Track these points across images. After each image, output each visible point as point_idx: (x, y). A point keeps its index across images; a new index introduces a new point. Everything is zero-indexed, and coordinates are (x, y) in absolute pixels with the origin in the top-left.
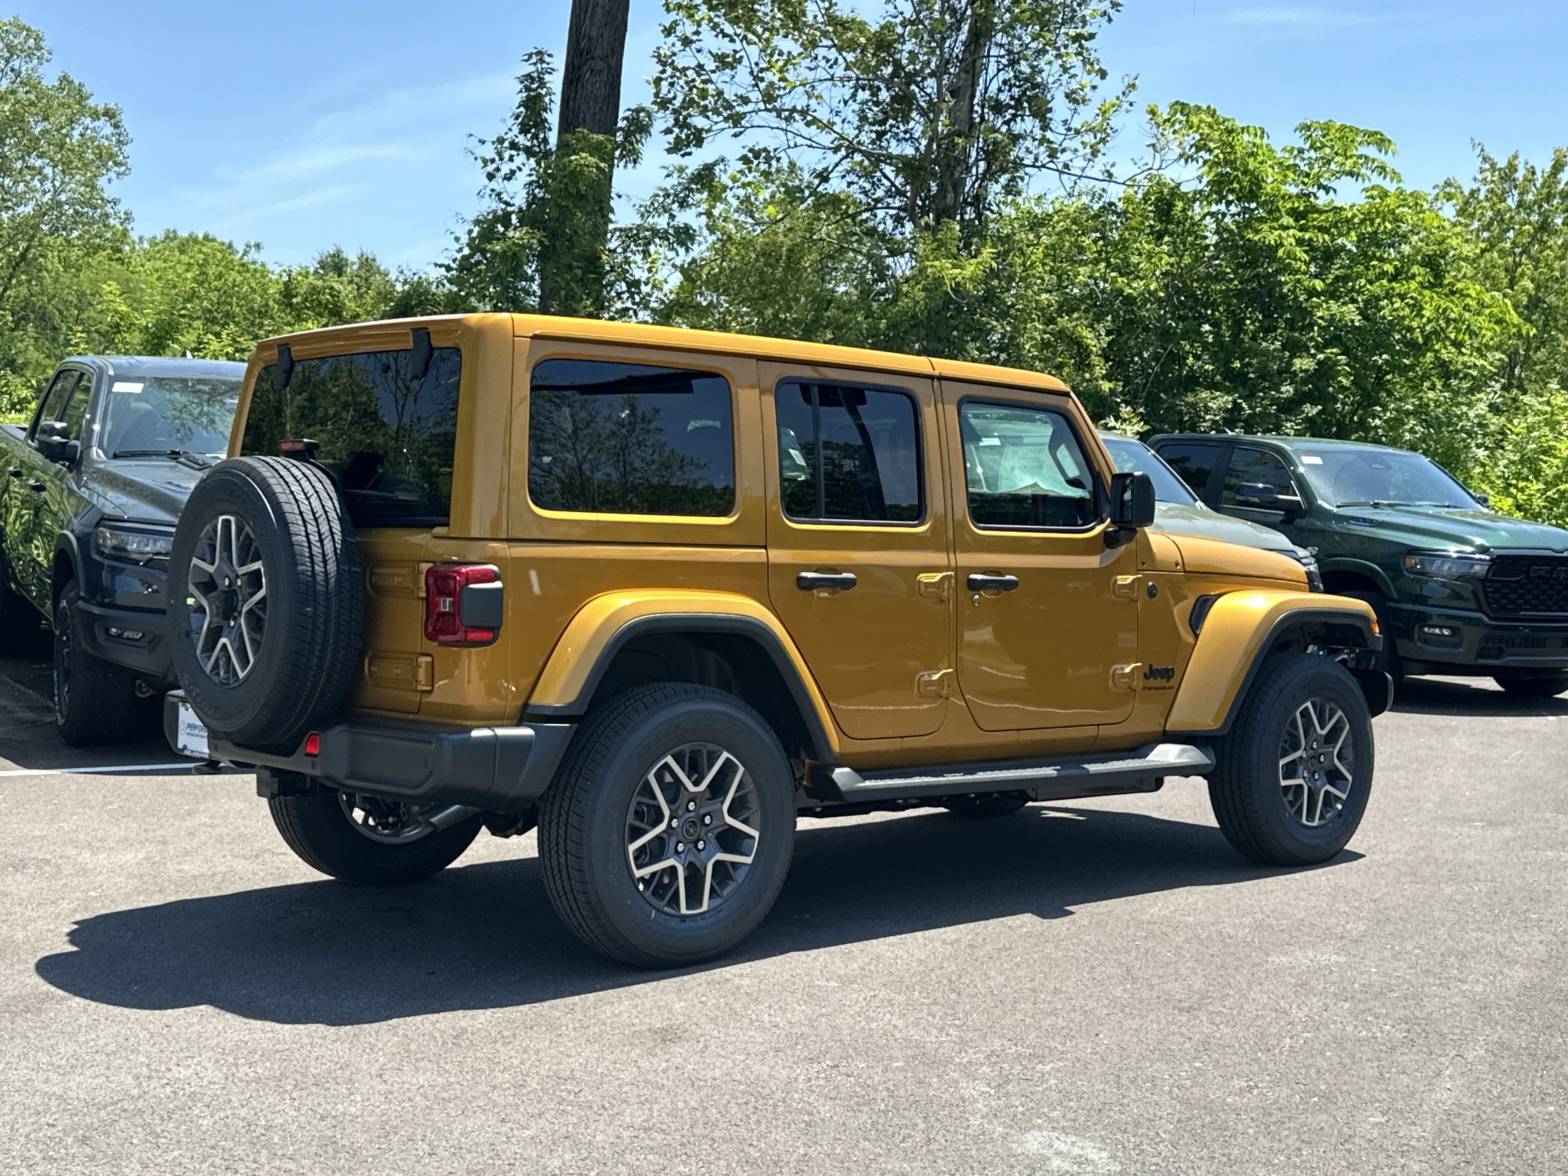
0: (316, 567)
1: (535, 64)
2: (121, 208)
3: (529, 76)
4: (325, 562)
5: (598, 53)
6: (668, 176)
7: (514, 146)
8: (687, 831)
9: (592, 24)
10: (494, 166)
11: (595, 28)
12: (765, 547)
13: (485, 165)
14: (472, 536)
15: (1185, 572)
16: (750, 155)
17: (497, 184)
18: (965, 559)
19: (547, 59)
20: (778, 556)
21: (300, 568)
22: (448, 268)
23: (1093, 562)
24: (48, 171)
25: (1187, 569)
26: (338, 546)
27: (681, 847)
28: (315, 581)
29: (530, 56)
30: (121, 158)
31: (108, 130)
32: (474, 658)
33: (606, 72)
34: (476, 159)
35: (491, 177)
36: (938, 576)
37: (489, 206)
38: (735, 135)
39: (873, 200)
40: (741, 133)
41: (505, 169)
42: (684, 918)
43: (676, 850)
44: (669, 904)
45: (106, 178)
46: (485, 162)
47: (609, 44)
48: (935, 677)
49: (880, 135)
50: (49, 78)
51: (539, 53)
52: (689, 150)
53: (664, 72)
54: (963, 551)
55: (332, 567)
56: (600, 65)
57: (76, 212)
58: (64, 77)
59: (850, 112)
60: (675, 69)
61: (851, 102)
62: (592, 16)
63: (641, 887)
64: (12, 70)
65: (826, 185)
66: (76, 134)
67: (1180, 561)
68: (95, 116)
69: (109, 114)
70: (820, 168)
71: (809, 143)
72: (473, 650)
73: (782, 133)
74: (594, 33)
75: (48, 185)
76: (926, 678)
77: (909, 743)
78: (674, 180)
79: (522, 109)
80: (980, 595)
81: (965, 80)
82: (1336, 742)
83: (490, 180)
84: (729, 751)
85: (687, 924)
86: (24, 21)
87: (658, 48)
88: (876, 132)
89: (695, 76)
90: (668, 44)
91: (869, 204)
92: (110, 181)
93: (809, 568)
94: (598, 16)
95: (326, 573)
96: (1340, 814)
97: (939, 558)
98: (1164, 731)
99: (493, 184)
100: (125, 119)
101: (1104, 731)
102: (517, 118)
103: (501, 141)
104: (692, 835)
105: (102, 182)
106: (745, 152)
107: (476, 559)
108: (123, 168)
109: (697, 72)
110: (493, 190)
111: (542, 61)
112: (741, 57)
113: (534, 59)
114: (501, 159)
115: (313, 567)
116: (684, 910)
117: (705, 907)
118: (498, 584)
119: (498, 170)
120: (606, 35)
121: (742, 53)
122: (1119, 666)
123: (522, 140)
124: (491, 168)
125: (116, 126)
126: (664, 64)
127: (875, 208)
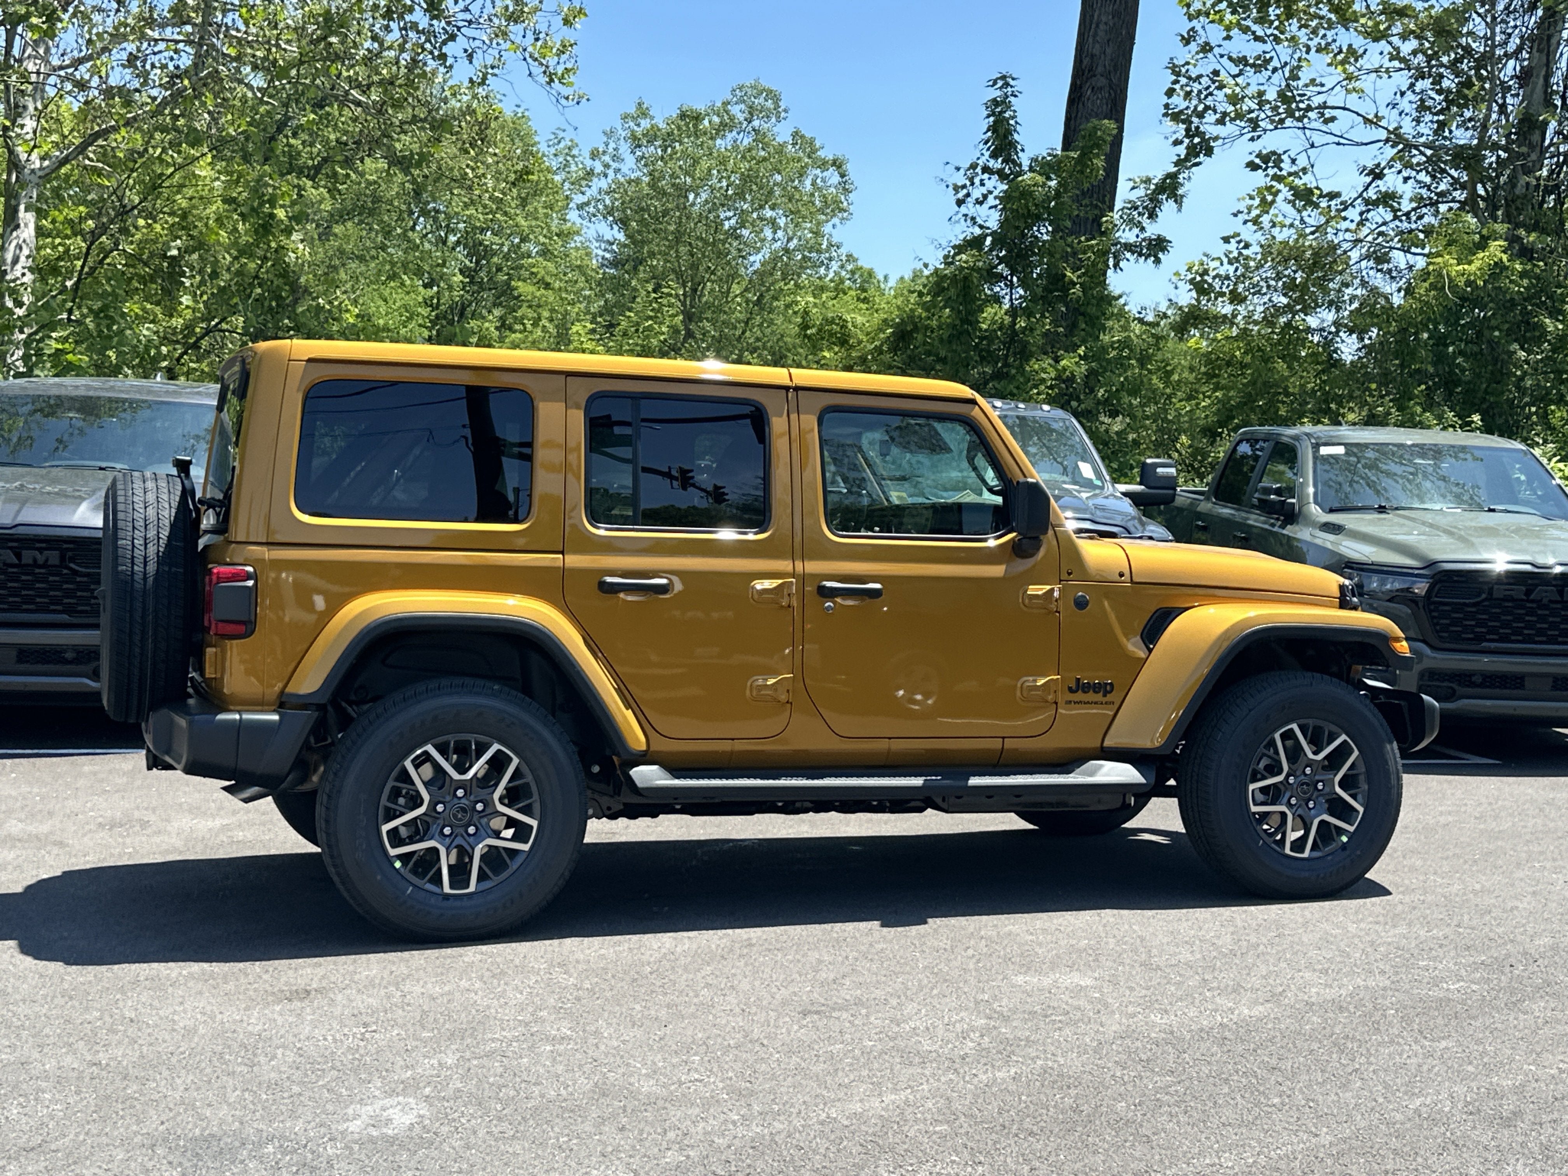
0: (136, 568)
1: (1001, 88)
2: (843, 251)
3: (994, 100)
4: (145, 563)
5: (1100, 69)
6: (1133, 188)
7: (986, 169)
8: (455, 816)
9: (1095, 41)
10: (965, 191)
11: (1097, 46)
12: (562, 553)
13: (957, 192)
14: (238, 540)
15: (1132, 581)
16: (1257, 161)
17: (969, 208)
18: (813, 567)
19: (1012, 82)
20: (574, 560)
21: (120, 568)
22: (921, 294)
23: (997, 571)
24: (782, 222)
25: (1135, 579)
26: (161, 549)
27: (447, 831)
28: (133, 580)
29: (995, 83)
30: (845, 204)
31: (835, 179)
32: (235, 650)
33: (1107, 89)
34: (947, 186)
35: (960, 203)
36: (775, 583)
37: (962, 232)
38: (1252, 139)
39: (1436, 194)
40: (1259, 137)
41: (977, 193)
42: (447, 897)
43: (441, 832)
44: (431, 881)
45: (830, 224)
46: (957, 189)
47: (1112, 60)
48: (771, 682)
49: (1442, 125)
50: (782, 133)
51: (1003, 78)
52: (1198, 160)
53: (1176, 82)
54: (811, 559)
55: (152, 568)
56: (1102, 81)
57: (804, 257)
58: (796, 133)
59: (1408, 103)
60: (1190, 78)
61: (1409, 93)
62: (1095, 35)
63: (398, 864)
64: (754, 130)
65: (1379, 182)
66: (808, 183)
67: (1127, 572)
68: (823, 165)
69: (837, 164)
70: (1370, 165)
71: (1337, 139)
72: (235, 642)
73: (1300, 132)
74: (1097, 50)
75: (780, 234)
76: (760, 682)
77: (739, 746)
78: (1141, 192)
79: (989, 134)
80: (835, 603)
81: (1539, 59)
82: (1339, 770)
83: (959, 206)
84: (501, 742)
85: (450, 903)
86: (765, 83)
87: (1172, 59)
88: (1438, 121)
89: (1210, 82)
90: (1184, 54)
91: (1431, 199)
92: (834, 226)
93: (612, 573)
94: (1101, 33)
95: (145, 573)
96: (1344, 846)
97: (785, 565)
98: (1102, 747)
99: (963, 209)
100: (849, 167)
101: (1009, 744)
102: (986, 143)
103: (974, 166)
104: (460, 820)
105: (827, 229)
106: (1252, 157)
107: (241, 561)
108: (845, 215)
109: (1211, 79)
110: (966, 215)
111: (1007, 85)
112: (1271, 58)
113: (1000, 83)
114: (972, 184)
115: (132, 568)
116: (447, 889)
117: (472, 888)
118: (250, 583)
119: (968, 195)
120: (1109, 51)
121: (1273, 54)
122: (1031, 679)
123: (992, 164)
124: (961, 195)
125: (842, 176)
126: (1178, 74)
127: (1437, 202)
